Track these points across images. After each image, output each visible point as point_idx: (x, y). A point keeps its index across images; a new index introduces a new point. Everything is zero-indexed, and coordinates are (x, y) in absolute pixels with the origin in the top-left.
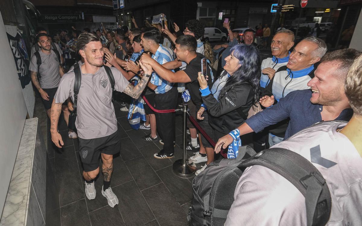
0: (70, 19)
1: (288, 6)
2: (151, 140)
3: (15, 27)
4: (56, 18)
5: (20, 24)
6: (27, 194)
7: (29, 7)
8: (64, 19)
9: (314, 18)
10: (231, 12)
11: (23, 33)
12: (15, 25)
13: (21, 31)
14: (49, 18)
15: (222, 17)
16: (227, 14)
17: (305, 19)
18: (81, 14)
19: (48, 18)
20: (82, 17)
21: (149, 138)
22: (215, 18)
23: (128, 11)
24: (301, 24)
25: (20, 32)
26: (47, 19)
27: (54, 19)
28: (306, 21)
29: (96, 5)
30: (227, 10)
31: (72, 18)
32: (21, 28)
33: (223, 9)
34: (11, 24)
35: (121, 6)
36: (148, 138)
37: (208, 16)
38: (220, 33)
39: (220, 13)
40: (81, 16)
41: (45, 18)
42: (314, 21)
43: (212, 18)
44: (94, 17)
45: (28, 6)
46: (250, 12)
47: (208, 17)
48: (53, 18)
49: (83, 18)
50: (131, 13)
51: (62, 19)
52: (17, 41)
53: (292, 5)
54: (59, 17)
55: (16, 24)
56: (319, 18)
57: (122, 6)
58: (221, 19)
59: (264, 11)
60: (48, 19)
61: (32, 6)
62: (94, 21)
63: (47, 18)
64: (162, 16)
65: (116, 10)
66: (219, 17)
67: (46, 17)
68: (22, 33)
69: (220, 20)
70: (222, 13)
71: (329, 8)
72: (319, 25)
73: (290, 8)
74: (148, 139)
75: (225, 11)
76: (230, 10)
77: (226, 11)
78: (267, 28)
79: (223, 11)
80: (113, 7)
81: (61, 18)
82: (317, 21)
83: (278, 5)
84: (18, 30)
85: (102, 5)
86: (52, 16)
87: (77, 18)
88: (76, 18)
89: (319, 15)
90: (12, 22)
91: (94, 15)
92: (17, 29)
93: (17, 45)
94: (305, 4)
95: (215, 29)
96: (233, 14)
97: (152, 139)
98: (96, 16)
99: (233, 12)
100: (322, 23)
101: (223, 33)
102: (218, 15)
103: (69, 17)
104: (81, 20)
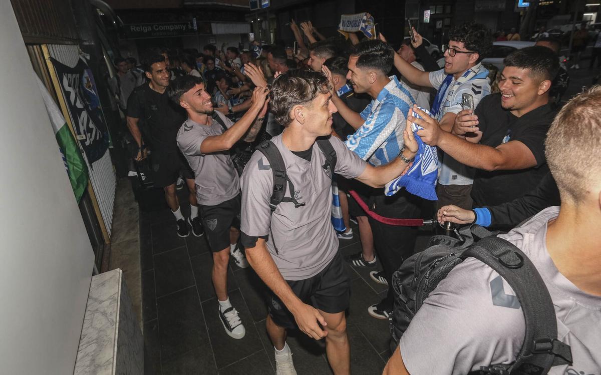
0: (174, 30)
2: (363, 265)
3: (76, 49)
5: (85, 41)
7: (103, 12)
8: (163, 31)
9: (585, 15)
10: (444, 10)
11: (90, 58)
12: (75, 45)
13: (87, 56)
14: (137, 29)
15: (429, 18)
16: (437, 12)
17: (569, 17)
18: (192, 21)
19: (136, 29)
20: (193, 26)
21: (360, 261)
22: (417, 20)
24: (564, 25)
25: (84, 57)
26: (134, 31)
27: (146, 31)
28: (571, 20)
29: (217, 5)
30: (438, 6)
31: (177, 27)
32: (85, 49)
33: (430, 5)
34: (66, 43)
35: (263, 4)
36: (357, 261)
37: (407, 17)
39: (425, 12)
40: (192, 24)
44: (213, 25)
45: (101, 10)
46: (476, 9)
48: (145, 29)
49: (195, 28)
51: (159, 31)
52: (78, 75)
54: (154, 28)
55: (77, 41)
56: (592, 14)
58: (429, 22)
59: (500, 6)
61: (109, 9)
62: (214, 32)
63: (134, 29)
64: (365, 18)
65: (254, 11)
66: (425, 18)
67: (133, 27)
68: (88, 58)
69: (426, 24)
70: (429, 12)
72: (593, 26)
74: (358, 264)
75: (434, 9)
76: (442, 6)
77: (436, 8)
78: (514, 34)
79: (431, 7)
80: (249, 6)
81: (157, 29)
82: (589, 19)
84: (80, 54)
85: (226, 4)
86: (143, 26)
87: (184, 28)
89: (592, 10)
90: (69, 39)
91: (213, 22)
92: (79, 51)
93: (78, 85)
96: (447, 12)
97: (366, 263)
98: (217, 23)
99: (448, 10)
100: (598, 23)
101: (433, 45)
102: (422, 16)
103: (171, 26)
104: (192, 30)
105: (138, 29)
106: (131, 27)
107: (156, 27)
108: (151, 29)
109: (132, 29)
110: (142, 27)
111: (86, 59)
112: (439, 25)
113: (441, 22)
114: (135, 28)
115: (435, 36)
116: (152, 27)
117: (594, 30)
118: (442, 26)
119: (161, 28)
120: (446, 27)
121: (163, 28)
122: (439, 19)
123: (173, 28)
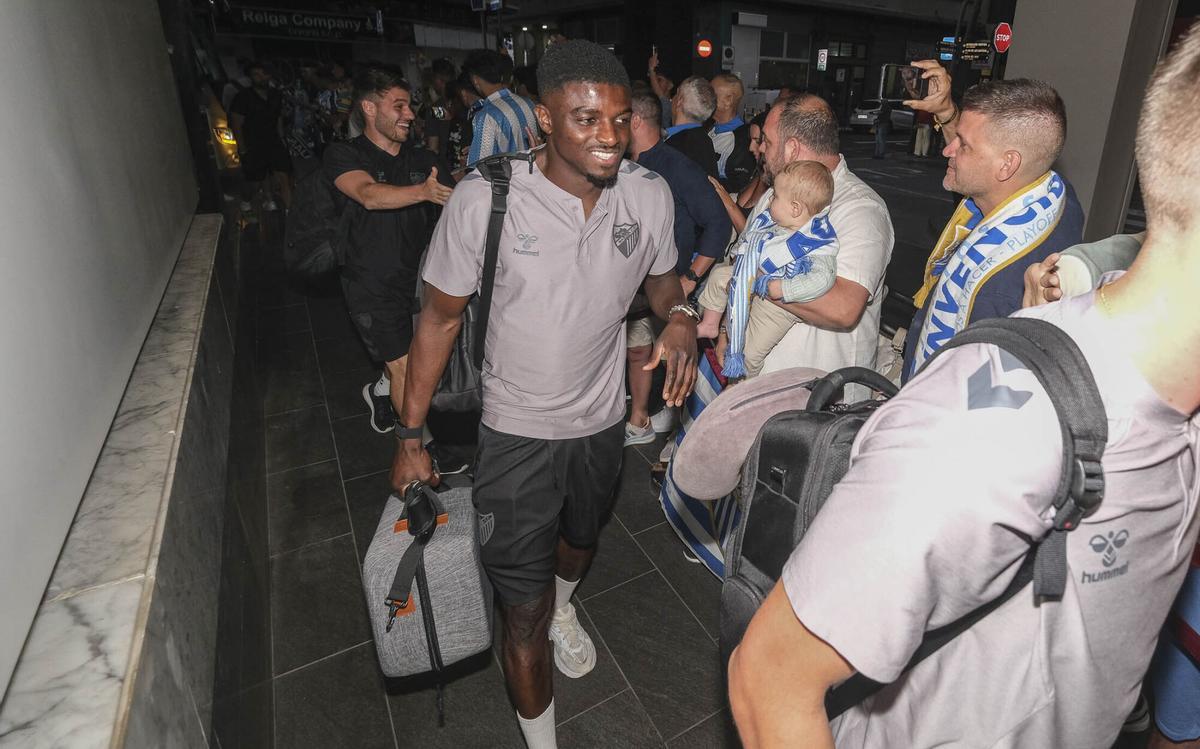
0: (335, 30)
1: (976, 45)
4: (284, 20)
8: (311, 28)
10: (854, 52)
14: (257, 18)
15: (825, 62)
16: (840, 55)
18: (375, 15)
19: (253, 17)
20: (375, 26)
22: (806, 64)
26: (248, 19)
27: (275, 23)
30: (843, 44)
31: (342, 24)
33: (830, 41)
37: (788, 56)
39: (820, 51)
40: (374, 22)
41: (242, 20)
43: (799, 64)
44: (418, 28)
47: (784, 59)
48: (273, 19)
49: (380, 29)
50: (554, 26)
51: (304, 27)
53: (985, 44)
54: (295, 21)
57: (495, 2)
58: (824, 69)
60: (251, 19)
62: (419, 41)
63: (250, 16)
66: (819, 62)
67: (247, 14)
69: (820, 72)
70: (825, 52)
73: (980, 51)
75: (836, 48)
76: (850, 45)
77: (839, 46)
79: (831, 44)
81: (301, 23)
83: (955, 41)
86: (268, 15)
88: (355, 28)
91: (418, 24)
94: (1006, 42)
96: (859, 56)
98: (428, 25)
99: (861, 51)
102: (816, 58)
103: (330, 21)
104: (374, 34)
105: (259, 18)
106: (244, 12)
107: (298, 20)
108: (286, 22)
109: (245, 16)
112: (840, 76)
113: (843, 71)
114: (252, 14)
115: (833, 95)
116: (288, 17)
118: (845, 78)
119: (309, 22)
120: (856, 80)
121: (314, 22)
122: (842, 66)
123: (334, 25)
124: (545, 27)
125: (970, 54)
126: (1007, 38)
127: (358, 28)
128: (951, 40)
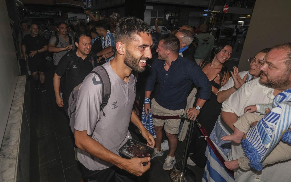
0: (50, 15)
1: (215, 11)
4: (39, 13)
5: (12, 16)
6: (22, 106)
8: (45, 15)
9: (239, 22)
10: (175, 15)
15: (168, 18)
16: (172, 16)
17: (232, 22)
18: (59, 11)
22: (163, 18)
23: (96, 10)
24: (229, 25)
28: (232, 23)
29: (71, 5)
30: (173, 13)
31: (51, 14)
32: (12, 19)
33: (169, 12)
38: (166, 30)
39: (167, 15)
40: (59, 13)
41: (30, 14)
42: (238, 24)
43: (161, 19)
46: (190, 15)
48: (36, 13)
50: (99, 12)
51: (43, 15)
53: (218, 11)
56: (242, 22)
57: (89, 6)
59: (201, 15)
61: (21, 4)
62: (69, 17)
64: (117, 15)
69: (167, 20)
71: (249, 15)
73: (217, 13)
75: (171, 14)
76: (175, 13)
79: (169, 13)
80: (83, 6)
82: (241, 24)
83: (209, 11)
85: (75, 5)
89: (242, 20)
91: (68, 13)
94: (227, 10)
95: (163, 27)
96: (177, 16)
98: (71, 13)
99: (177, 15)
100: (244, 26)
101: (169, 30)
102: (165, 17)
103: (49, 13)
104: (59, 16)
105: (33, 13)
106: (30, 12)
107: (42, 13)
108: (39, 14)
109: (30, 13)
110: (35, 12)
111: (13, 23)
112: (172, 21)
113: (173, 20)
114: (32, 12)
115: (170, 26)
116: (40, 13)
117: (242, 29)
118: (174, 22)
119: (44, 14)
120: (176, 22)
121: (45, 13)
122: (173, 19)
123: (50, 14)
124: (96, 12)
125: (213, 14)
126: (227, 9)
127: (55, 15)
128: (207, 10)
